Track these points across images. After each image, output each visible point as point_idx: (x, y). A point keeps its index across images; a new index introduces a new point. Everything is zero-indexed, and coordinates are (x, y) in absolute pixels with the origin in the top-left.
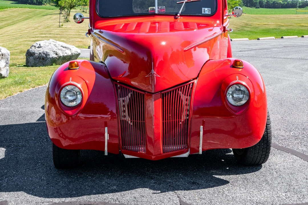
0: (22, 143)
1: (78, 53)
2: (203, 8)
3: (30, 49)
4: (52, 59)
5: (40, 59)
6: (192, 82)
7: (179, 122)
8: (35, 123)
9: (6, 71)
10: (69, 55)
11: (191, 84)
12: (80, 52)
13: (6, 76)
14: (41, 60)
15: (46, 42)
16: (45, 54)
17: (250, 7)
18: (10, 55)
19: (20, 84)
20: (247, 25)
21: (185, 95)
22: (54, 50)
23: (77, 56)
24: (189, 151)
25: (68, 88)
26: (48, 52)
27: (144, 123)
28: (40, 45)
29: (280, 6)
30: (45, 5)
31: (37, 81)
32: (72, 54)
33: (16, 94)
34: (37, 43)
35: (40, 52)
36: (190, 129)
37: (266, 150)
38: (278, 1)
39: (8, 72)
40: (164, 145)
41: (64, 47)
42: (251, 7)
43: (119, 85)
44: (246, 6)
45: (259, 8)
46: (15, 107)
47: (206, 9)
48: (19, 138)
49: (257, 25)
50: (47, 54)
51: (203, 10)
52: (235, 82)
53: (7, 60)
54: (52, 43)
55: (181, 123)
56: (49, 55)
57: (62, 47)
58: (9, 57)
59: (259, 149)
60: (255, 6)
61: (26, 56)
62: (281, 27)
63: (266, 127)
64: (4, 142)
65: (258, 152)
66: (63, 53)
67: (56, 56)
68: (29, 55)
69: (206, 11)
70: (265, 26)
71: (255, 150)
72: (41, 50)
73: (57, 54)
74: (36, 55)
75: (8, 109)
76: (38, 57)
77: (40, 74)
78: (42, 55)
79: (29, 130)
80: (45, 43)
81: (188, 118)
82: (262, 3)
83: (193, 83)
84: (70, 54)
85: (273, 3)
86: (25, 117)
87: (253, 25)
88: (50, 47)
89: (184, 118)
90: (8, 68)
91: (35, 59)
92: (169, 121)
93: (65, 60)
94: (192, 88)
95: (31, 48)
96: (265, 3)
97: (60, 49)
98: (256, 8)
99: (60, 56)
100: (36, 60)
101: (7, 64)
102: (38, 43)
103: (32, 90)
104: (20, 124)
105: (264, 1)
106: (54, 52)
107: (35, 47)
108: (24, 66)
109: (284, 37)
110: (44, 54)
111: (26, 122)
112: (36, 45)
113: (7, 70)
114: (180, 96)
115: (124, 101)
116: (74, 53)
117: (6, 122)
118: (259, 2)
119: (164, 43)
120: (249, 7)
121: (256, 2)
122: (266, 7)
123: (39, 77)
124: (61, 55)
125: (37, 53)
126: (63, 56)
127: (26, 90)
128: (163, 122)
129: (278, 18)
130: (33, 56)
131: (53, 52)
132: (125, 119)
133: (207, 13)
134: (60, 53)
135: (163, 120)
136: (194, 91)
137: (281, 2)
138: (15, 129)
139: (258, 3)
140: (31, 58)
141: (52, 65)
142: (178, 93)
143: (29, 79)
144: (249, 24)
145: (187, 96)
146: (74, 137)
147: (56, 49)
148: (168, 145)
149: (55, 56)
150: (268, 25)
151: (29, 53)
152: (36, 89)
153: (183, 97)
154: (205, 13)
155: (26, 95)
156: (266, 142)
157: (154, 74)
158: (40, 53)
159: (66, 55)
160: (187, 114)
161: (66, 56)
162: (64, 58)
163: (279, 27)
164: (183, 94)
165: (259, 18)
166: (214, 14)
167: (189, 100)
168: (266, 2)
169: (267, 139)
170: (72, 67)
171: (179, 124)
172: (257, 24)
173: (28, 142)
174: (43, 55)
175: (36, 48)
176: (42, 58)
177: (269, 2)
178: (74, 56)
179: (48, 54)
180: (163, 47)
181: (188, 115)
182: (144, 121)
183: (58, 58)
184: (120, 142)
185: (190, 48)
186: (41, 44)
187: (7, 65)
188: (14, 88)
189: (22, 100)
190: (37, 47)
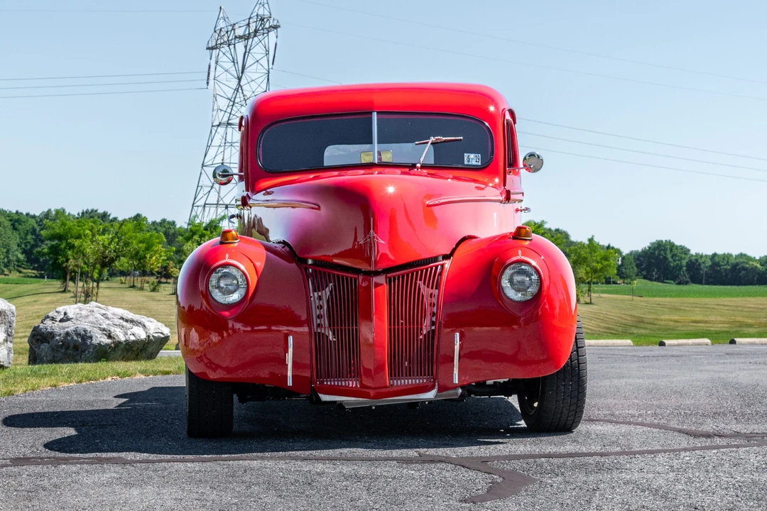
1: (162, 336)
2: (465, 154)
3: (42, 326)
4: (98, 348)
5: (68, 348)
6: (441, 263)
7: (417, 336)
9: (6, 352)
10: (142, 341)
11: (439, 267)
12: (169, 334)
13: (6, 364)
14: (70, 351)
15: (81, 309)
16: (80, 334)
17: (658, 280)
18: (15, 314)
20: (642, 322)
21: (428, 287)
22: (104, 326)
23: (161, 344)
24: (437, 387)
26: (89, 330)
27: (356, 330)
28: (65, 314)
29: (754, 276)
30: (6, 275)
32: (149, 336)
34: (57, 310)
35: (66, 330)
36: (438, 346)
37: (576, 394)
38: (747, 263)
39: (12, 356)
40: (391, 376)
41: (127, 321)
42: (663, 282)
43: (310, 270)
44: (645, 278)
45: (687, 283)
47: (472, 156)
49: (672, 323)
50: (85, 336)
51: (466, 158)
52: (515, 259)
53: (10, 327)
54: (95, 309)
55: (421, 337)
56: (91, 338)
57: (121, 321)
58: (14, 319)
59: (564, 392)
60: (674, 279)
61: (30, 342)
62: (745, 329)
63: (576, 342)
65: (564, 399)
66: (127, 334)
67: (109, 341)
68: (37, 340)
69: (473, 159)
70: (695, 324)
71: (557, 393)
72: (70, 327)
73: (110, 337)
74: (57, 338)
76: (63, 344)
78: (72, 338)
80: (78, 310)
81: (433, 328)
82: (699, 268)
83: (443, 266)
84: (143, 336)
85: (730, 270)
87: (660, 322)
88: (91, 319)
89: (426, 327)
90: (10, 345)
91: (55, 349)
92: (400, 327)
93: (130, 354)
94: (441, 274)
95: (42, 322)
96: (705, 269)
97: (118, 324)
98: (679, 283)
99: (120, 342)
100: (58, 351)
101: (9, 335)
102: (61, 309)
105: (704, 263)
106: (104, 330)
107: (53, 319)
109: (737, 340)
110: (78, 334)
112: (56, 314)
113: (9, 351)
114: (419, 289)
115: (320, 298)
116: (153, 336)
118: (686, 266)
119: (391, 190)
120: (655, 280)
121: (677, 265)
122: (711, 280)
124: (122, 339)
125: (60, 334)
126: (125, 341)
128: (390, 329)
129: (740, 308)
130: (49, 343)
131: (101, 332)
132: (323, 332)
133: (474, 163)
134: (118, 333)
135: (390, 325)
136: (444, 277)
137: (756, 267)
139: (685, 268)
140: (45, 347)
142: (416, 283)
144: (646, 320)
145: (432, 288)
146: (231, 366)
147: (108, 324)
148: (399, 376)
149: (106, 340)
150: (706, 322)
151: (37, 335)
153: (425, 291)
154: (470, 163)
156: (577, 379)
157: (374, 237)
158: (67, 334)
159: (132, 338)
160: (434, 313)
161: (134, 341)
162: (127, 347)
163: (739, 329)
164: (424, 284)
165: (683, 308)
166: (488, 166)
167: (436, 296)
168: (711, 266)
169: (579, 373)
171: (417, 340)
172: (671, 320)
174: (75, 338)
175: (57, 323)
176: (72, 345)
177: (720, 266)
178: (154, 343)
179: (89, 335)
180: (391, 197)
181: (433, 323)
182: (356, 326)
183: (113, 345)
184: (312, 375)
185: (437, 202)
186: (67, 312)
187: (9, 338)
190: (58, 320)
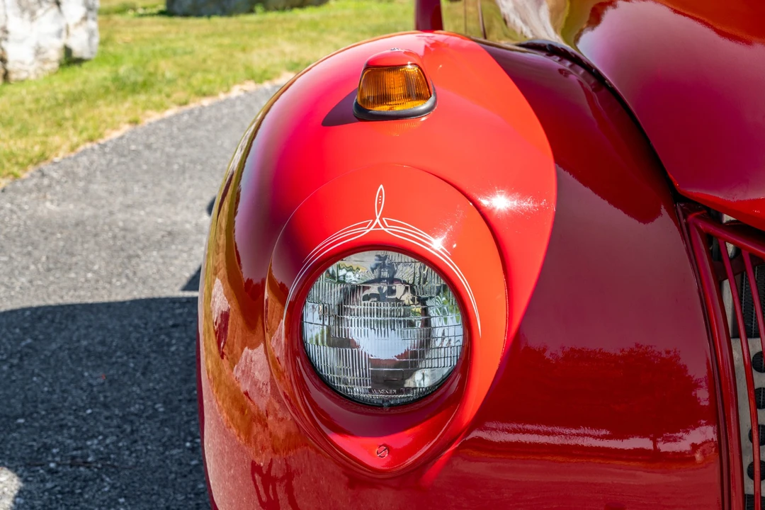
0: (106, 437)
8: (174, 301)
9: (86, 36)
19: (135, 88)
25: (358, 268)
31: (197, 79)
33: (115, 135)
39: (96, 40)
43: (730, 247)
46: (103, 202)
48: (93, 400)
64: (19, 426)
75: (72, 209)
77: (207, 49)
79: (146, 348)
86: (134, 262)
90: (93, 24)
101: (91, 10)
103: (178, 116)
104: (109, 305)
108: (162, 13)
111: (136, 295)
113: (91, 34)
117: (51, 289)
123: (204, 61)
127: (154, 116)
138: (86, 336)
141: (252, 11)
143: (167, 69)
152: (191, 112)
155: (152, 139)
170: (384, 98)
173: (132, 432)
187: (91, 14)
188: (111, 109)
189: (132, 165)
